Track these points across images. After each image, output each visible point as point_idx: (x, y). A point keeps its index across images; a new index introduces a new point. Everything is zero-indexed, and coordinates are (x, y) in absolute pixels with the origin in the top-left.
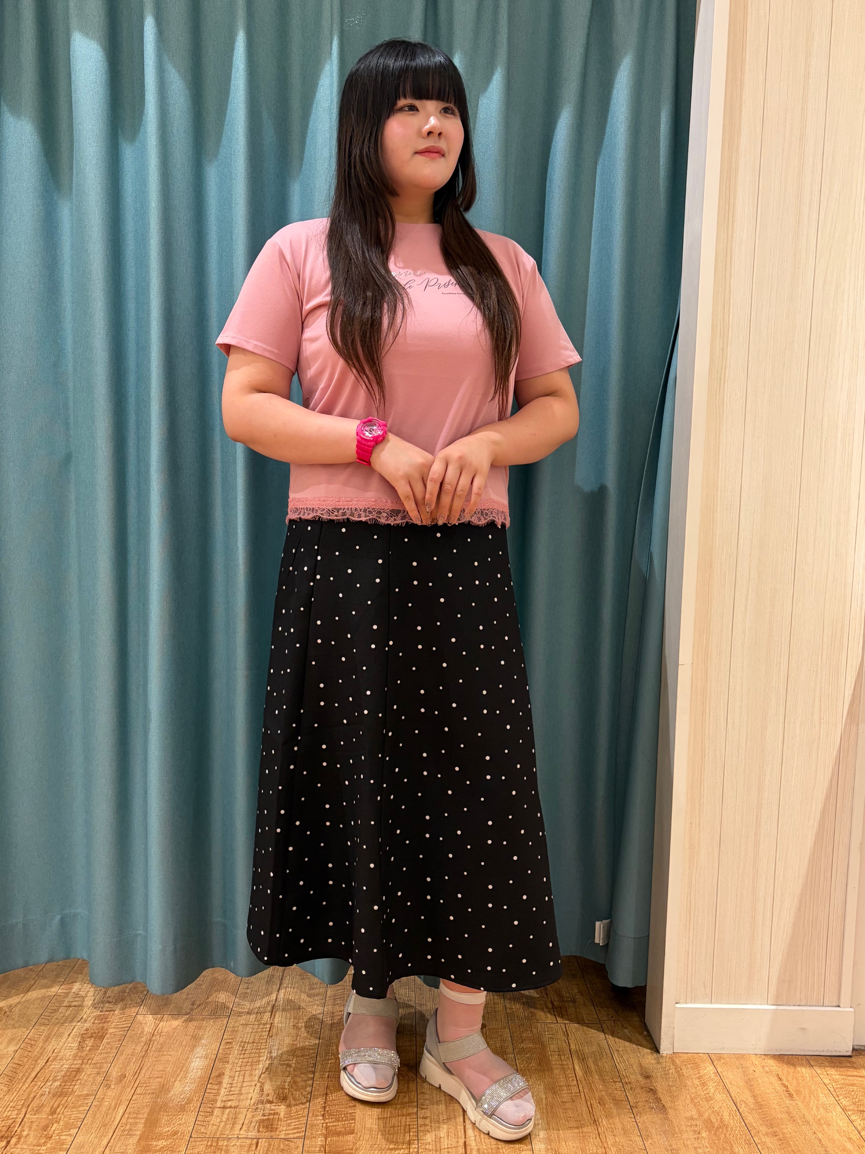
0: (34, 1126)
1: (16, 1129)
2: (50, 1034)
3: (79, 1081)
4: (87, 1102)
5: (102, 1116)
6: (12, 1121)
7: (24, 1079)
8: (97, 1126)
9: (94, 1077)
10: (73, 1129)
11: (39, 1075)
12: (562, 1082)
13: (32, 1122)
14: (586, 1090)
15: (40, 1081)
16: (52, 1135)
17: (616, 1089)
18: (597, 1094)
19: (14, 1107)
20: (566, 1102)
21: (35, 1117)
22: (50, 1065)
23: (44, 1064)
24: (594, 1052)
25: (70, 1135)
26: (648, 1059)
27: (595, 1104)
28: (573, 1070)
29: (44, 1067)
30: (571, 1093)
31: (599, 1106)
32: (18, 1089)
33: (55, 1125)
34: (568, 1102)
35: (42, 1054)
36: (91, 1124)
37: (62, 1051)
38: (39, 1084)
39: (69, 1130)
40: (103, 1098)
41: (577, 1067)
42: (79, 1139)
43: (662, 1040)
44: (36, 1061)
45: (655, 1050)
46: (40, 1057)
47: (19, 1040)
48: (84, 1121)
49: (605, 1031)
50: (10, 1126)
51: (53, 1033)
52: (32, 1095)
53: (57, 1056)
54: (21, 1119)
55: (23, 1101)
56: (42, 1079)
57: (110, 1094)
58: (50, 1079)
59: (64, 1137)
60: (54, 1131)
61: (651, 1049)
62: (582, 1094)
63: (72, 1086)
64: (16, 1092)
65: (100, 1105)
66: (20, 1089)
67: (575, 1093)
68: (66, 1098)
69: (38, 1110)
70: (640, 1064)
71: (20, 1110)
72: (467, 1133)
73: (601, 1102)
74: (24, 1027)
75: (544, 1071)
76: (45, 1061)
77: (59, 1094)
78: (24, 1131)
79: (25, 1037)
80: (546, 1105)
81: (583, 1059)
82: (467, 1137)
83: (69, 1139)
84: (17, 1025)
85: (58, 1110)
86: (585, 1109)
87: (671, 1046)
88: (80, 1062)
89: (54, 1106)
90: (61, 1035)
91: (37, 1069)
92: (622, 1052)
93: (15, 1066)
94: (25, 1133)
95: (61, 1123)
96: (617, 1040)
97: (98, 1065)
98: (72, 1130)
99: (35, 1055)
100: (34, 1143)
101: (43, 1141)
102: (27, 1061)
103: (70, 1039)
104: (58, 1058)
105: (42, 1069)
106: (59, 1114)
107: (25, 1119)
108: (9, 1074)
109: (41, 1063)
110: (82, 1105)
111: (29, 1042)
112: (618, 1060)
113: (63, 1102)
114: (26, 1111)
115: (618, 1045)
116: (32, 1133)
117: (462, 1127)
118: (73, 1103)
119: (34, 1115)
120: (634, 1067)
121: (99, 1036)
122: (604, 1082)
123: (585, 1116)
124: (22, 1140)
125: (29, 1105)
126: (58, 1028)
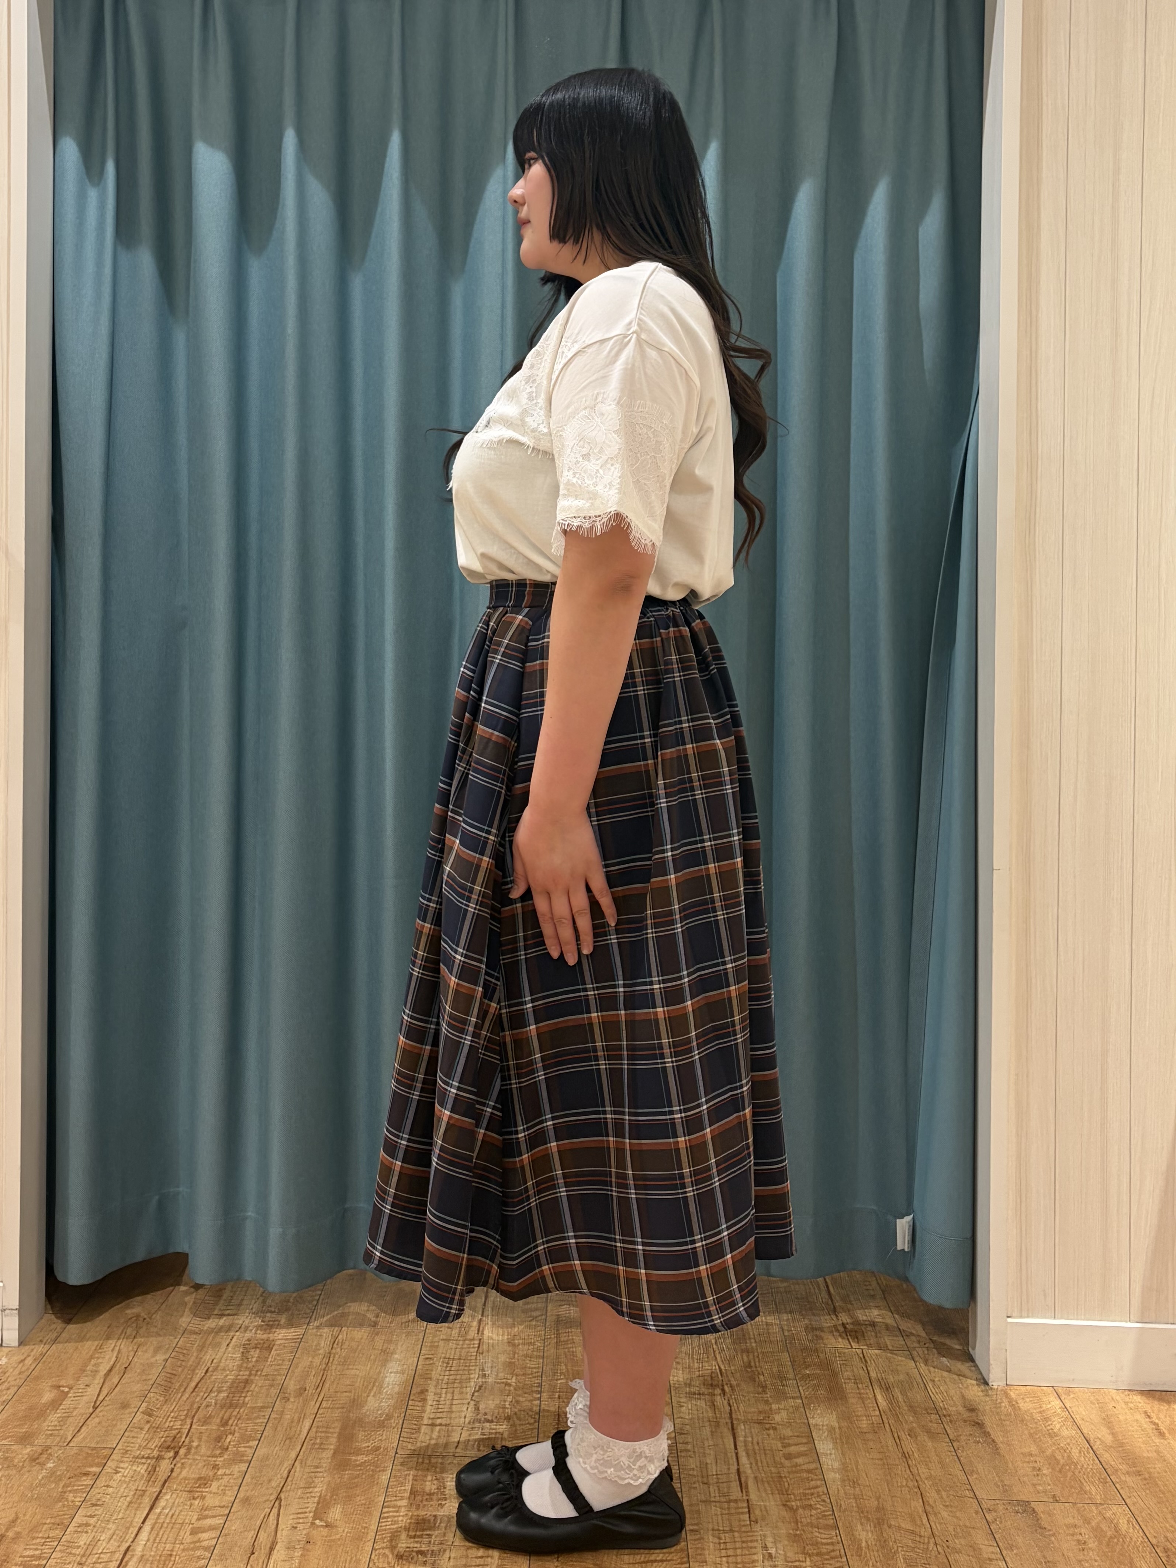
0: (204, 1438)
1: (183, 1439)
2: (204, 1343)
3: (250, 1393)
4: (263, 1414)
5: (284, 1429)
6: (177, 1431)
7: (182, 1389)
8: (280, 1439)
9: (268, 1389)
10: (252, 1440)
11: (199, 1385)
12: (860, 1411)
13: (201, 1433)
14: (892, 1421)
15: (202, 1391)
16: (228, 1446)
17: (931, 1421)
18: (906, 1427)
19: (176, 1418)
20: (865, 1433)
21: (203, 1428)
22: (212, 1375)
23: (203, 1374)
24: (901, 1382)
25: (250, 1447)
26: (973, 1391)
27: (904, 1436)
28: (873, 1399)
29: (206, 1377)
30: (873, 1423)
31: (909, 1438)
32: (177, 1400)
33: (230, 1437)
34: (869, 1433)
35: (199, 1363)
36: (274, 1436)
37: (223, 1361)
38: (202, 1394)
39: (248, 1442)
40: (283, 1411)
41: (879, 1397)
42: (262, 1451)
43: (991, 1367)
44: (194, 1370)
45: (982, 1381)
46: (197, 1367)
47: (168, 1349)
48: (265, 1433)
49: (917, 1359)
50: (175, 1437)
51: (208, 1342)
52: (196, 1406)
53: (218, 1366)
54: (187, 1430)
55: (185, 1412)
56: (204, 1389)
57: (290, 1407)
58: (215, 1389)
59: (243, 1449)
60: (230, 1442)
61: (977, 1380)
62: (887, 1426)
63: (242, 1398)
64: (175, 1403)
65: (281, 1418)
66: (179, 1399)
67: (877, 1424)
68: (238, 1410)
69: (206, 1421)
70: (963, 1397)
71: (184, 1421)
72: (740, 1459)
73: (912, 1434)
74: (171, 1336)
75: (836, 1399)
76: (204, 1371)
77: (228, 1405)
78: (193, 1442)
79: (174, 1345)
80: (840, 1435)
81: (887, 1389)
82: (740, 1464)
83: (250, 1452)
84: (161, 1333)
85: (230, 1422)
86: (890, 1442)
87: (1004, 1375)
88: (247, 1373)
89: (225, 1417)
90: (218, 1345)
91: (196, 1379)
92: (938, 1383)
93: (168, 1375)
94: (195, 1444)
95: (237, 1435)
96: (932, 1369)
97: (270, 1377)
98: (251, 1442)
99: (191, 1365)
100: (209, 1453)
101: (218, 1452)
102: (183, 1370)
103: (230, 1349)
104: (219, 1368)
105: (202, 1379)
106: (232, 1425)
107: (192, 1430)
108: (163, 1383)
109: (200, 1373)
110: (258, 1417)
111: (181, 1351)
112: (934, 1391)
113: (235, 1413)
114: (192, 1422)
115: (933, 1375)
116: (203, 1444)
117: (734, 1455)
118: (246, 1415)
119: (202, 1426)
120: (954, 1399)
121: (267, 1347)
122: (915, 1414)
123: (890, 1448)
124: (193, 1451)
125: (194, 1416)
126: (213, 1338)
